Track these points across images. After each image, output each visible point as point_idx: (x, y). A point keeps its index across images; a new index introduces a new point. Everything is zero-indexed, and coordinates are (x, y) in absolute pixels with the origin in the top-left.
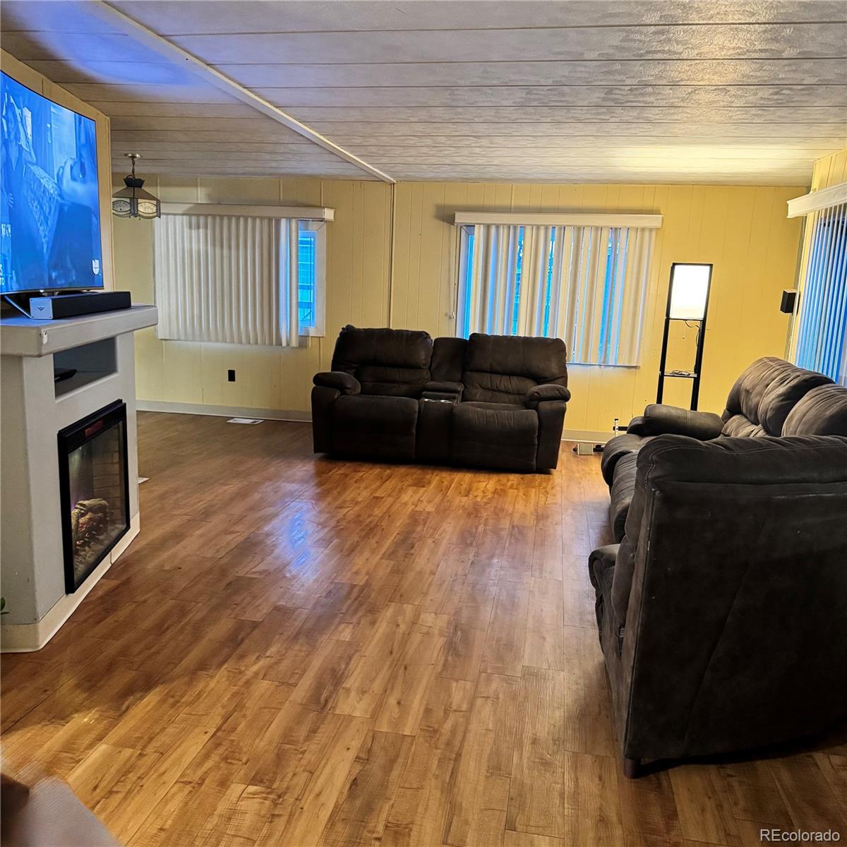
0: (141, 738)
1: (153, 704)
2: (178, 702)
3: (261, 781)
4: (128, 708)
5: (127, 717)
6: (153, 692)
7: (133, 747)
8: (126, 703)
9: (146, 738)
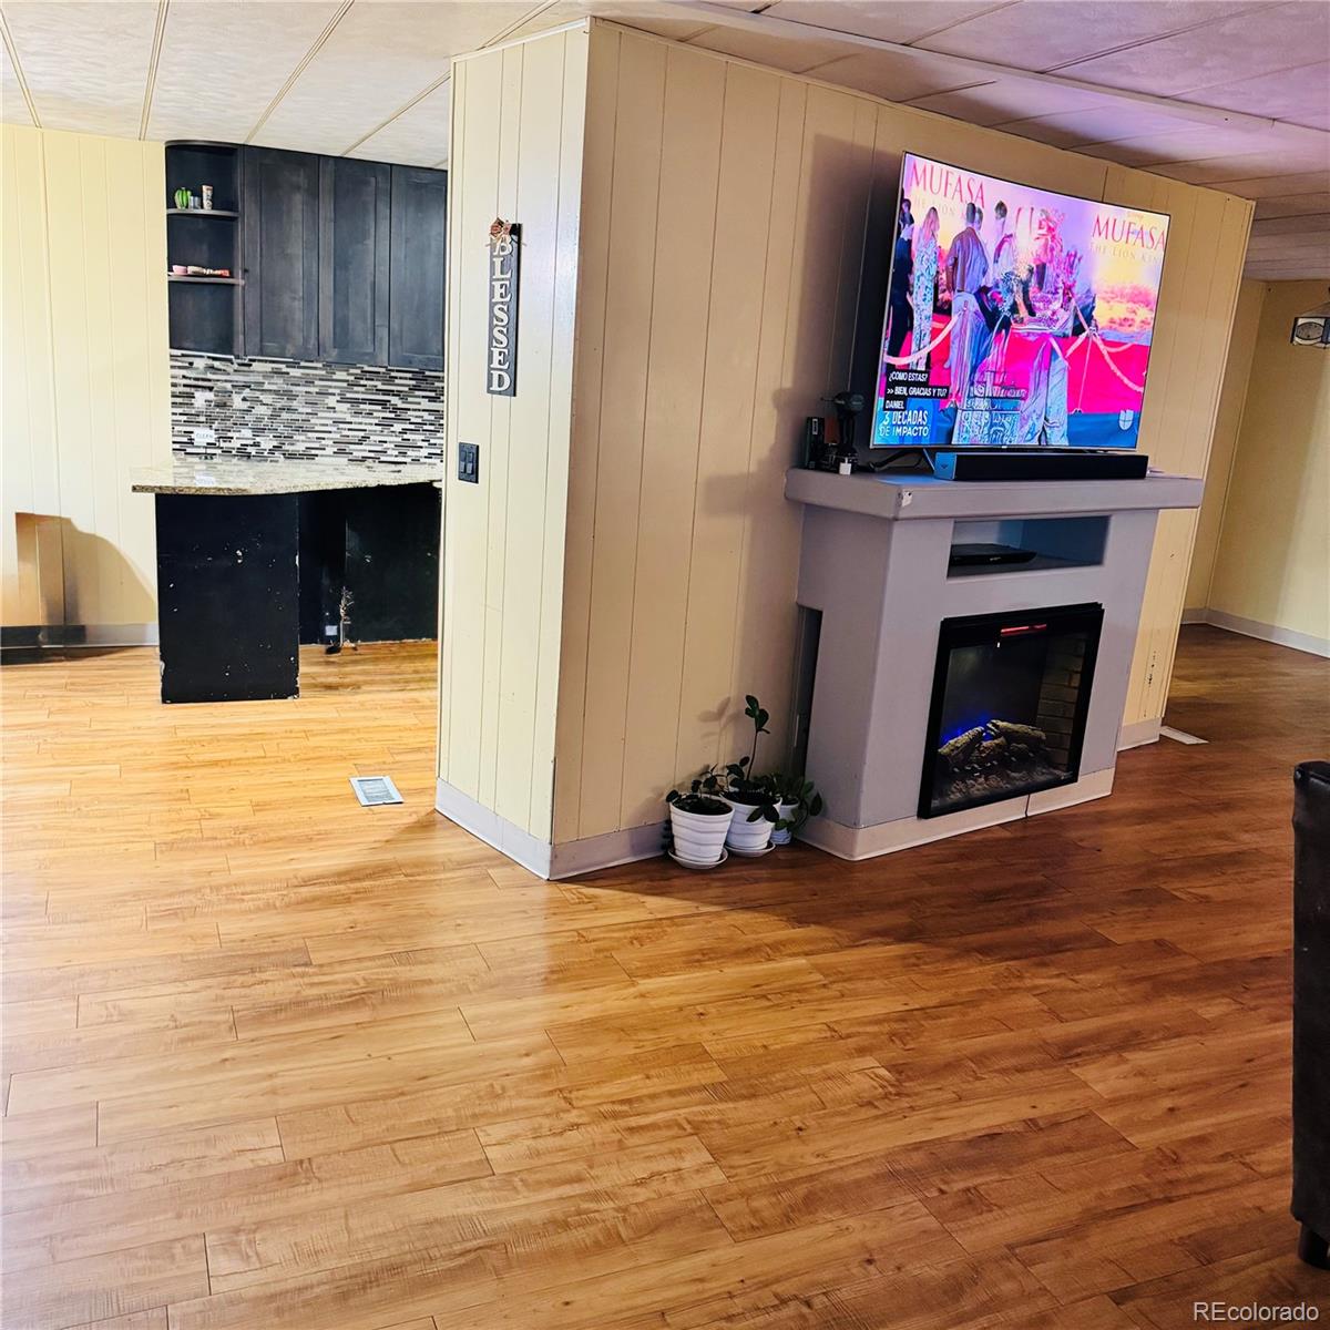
0: (843, 973)
1: (892, 954)
2: (917, 965)
3: (900, 1073)
4: (864, 945)
5: (855, 952)
6: (903, 945)
7: (826, 976)
8: (867, 941)
9: (847, 976)
